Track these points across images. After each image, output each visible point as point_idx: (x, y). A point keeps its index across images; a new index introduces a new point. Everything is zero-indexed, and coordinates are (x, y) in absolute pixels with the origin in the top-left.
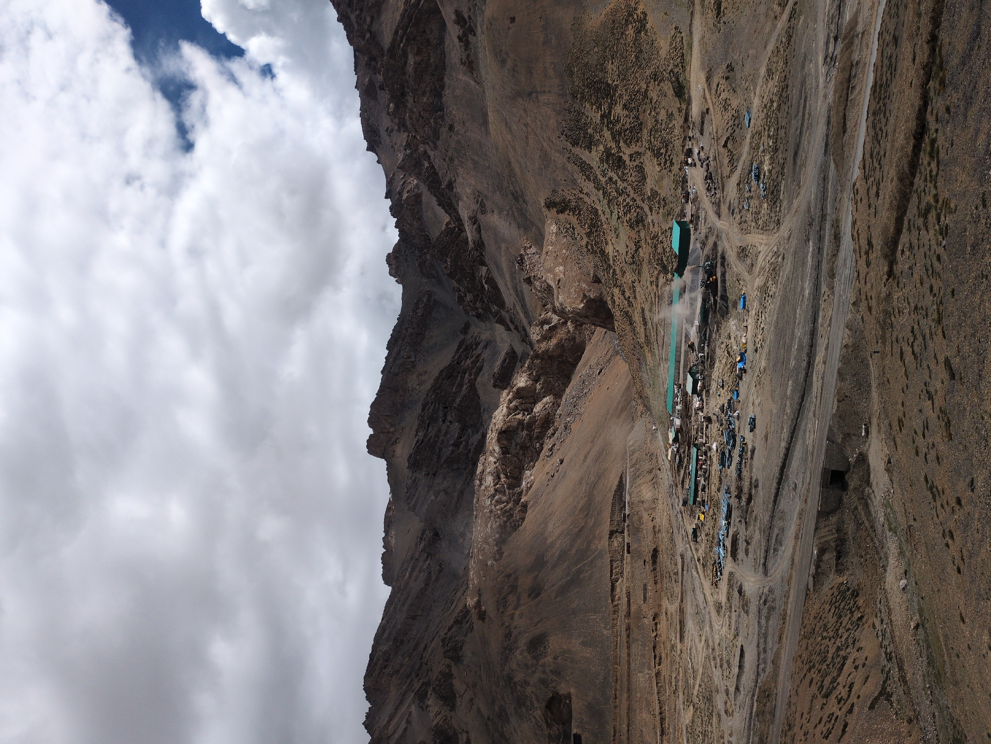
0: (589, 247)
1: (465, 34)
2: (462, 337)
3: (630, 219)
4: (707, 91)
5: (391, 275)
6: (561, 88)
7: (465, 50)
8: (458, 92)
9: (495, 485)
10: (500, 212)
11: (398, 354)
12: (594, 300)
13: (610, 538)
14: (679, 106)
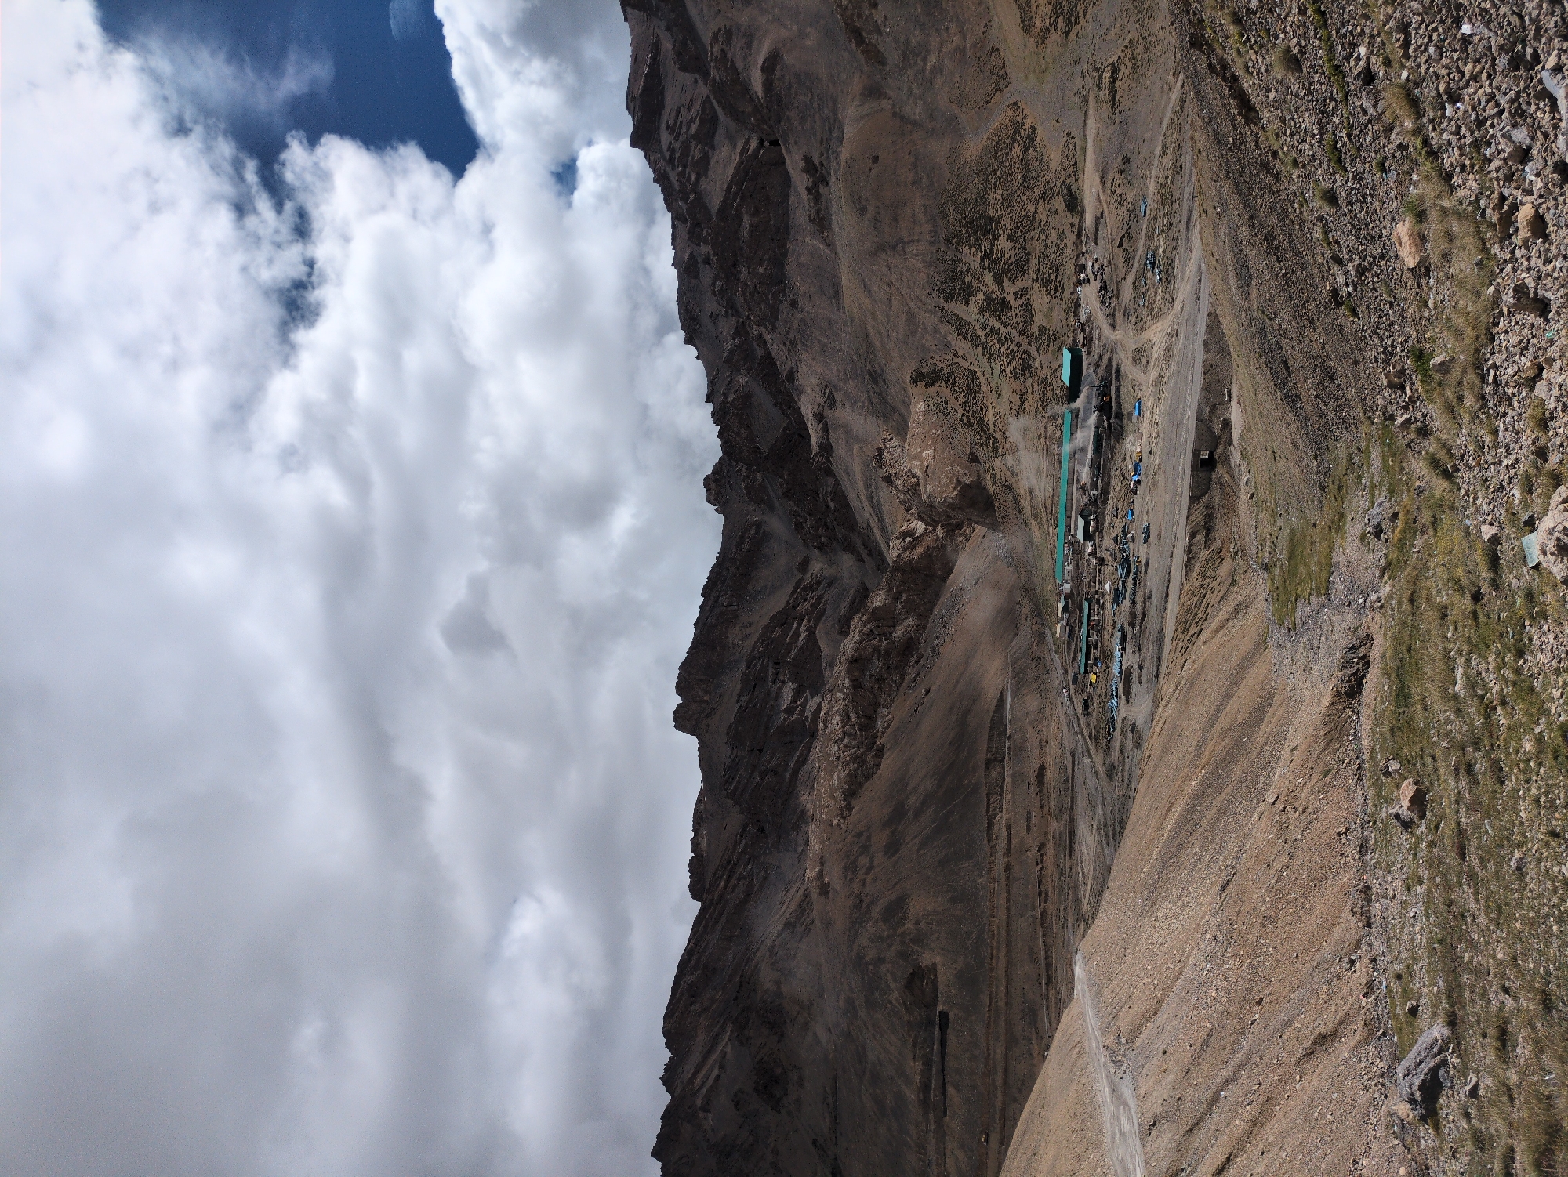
0: (965, 420)
1: (815, 185)
2: (799, 576)
3: (1015, 369)
4: (1101, 193)
5: (709, 501)
6: (933, 234)
7: (815, 204)
8: (803, 259)
9: (843, 727)
10: (854, 404)
11: (716, 601)
12: (969, 486)
13: (987, 767)
14: (1070, 221)
